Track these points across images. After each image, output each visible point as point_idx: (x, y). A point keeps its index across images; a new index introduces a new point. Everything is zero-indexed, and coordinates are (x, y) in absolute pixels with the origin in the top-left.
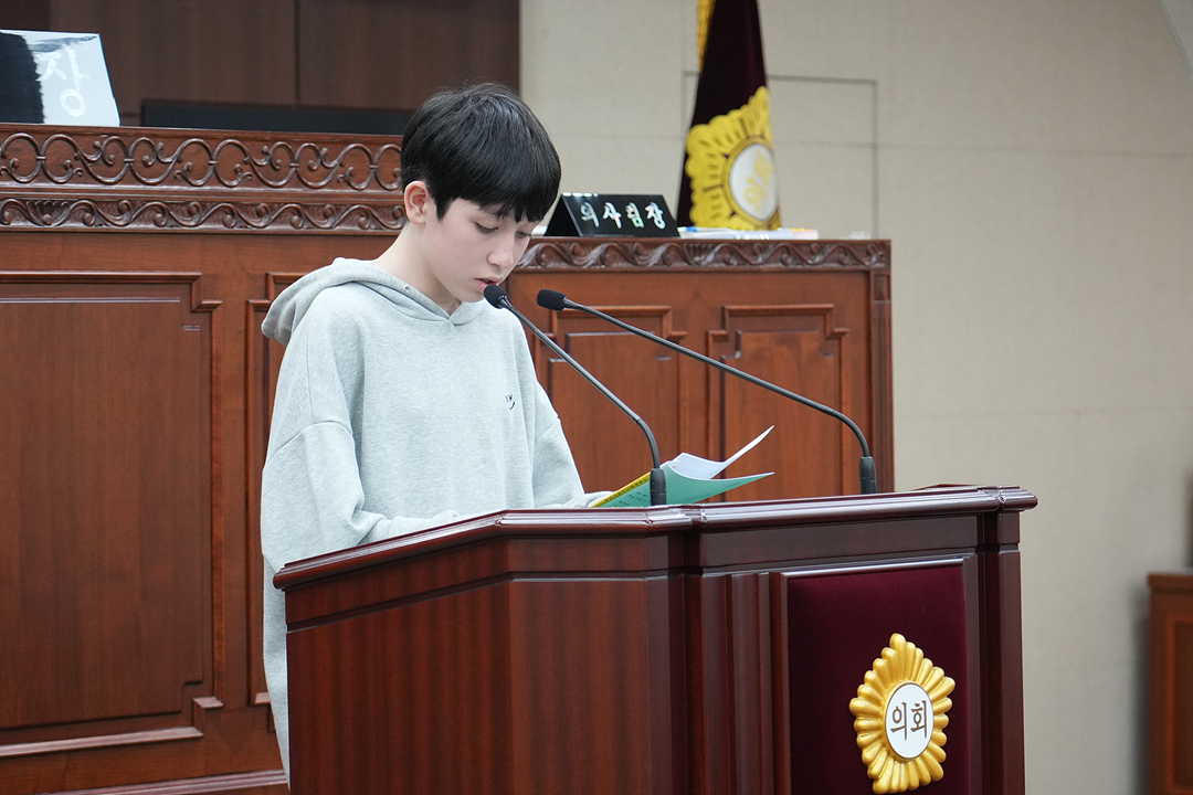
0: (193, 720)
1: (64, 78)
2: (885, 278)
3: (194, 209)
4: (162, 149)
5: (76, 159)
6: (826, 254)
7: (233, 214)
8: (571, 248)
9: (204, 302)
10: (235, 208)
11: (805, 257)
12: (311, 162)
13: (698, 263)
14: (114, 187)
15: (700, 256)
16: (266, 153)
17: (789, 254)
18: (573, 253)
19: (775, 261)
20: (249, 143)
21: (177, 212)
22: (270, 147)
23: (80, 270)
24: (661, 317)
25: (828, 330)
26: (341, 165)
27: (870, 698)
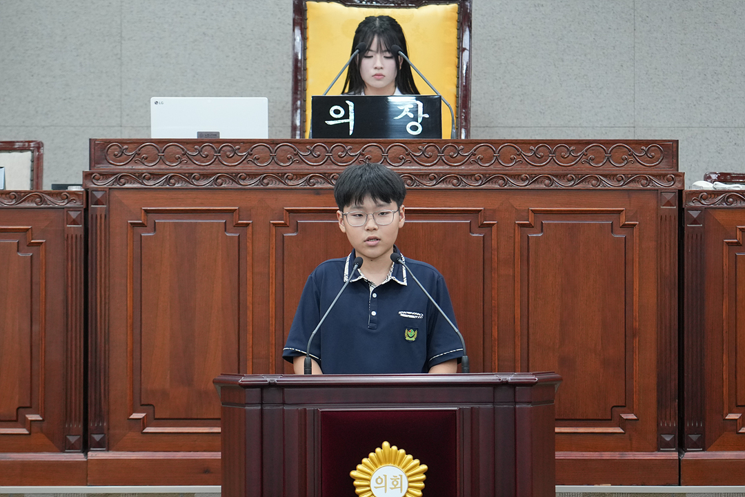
4: (462, 149)
5: (407, 155)
7: (504, 180)
9: (486, 222)
10: (505, 177)
12: (563, 153)
14: (429, 168)
16: (532, 150)
20: (521, 145)
21: (467, 179)
26: (584, 155)
27: (363, 472)
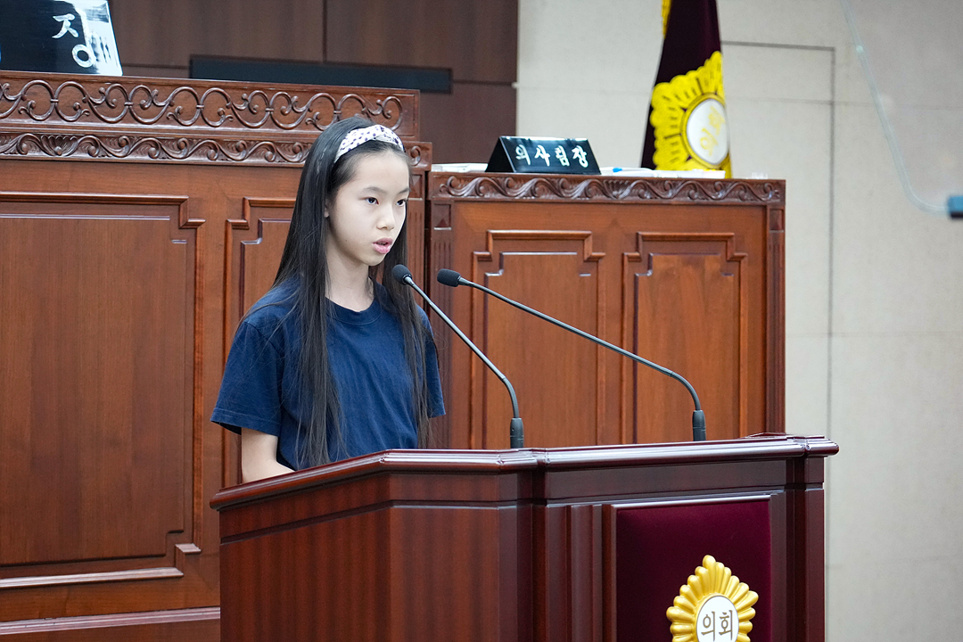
0: (175, 562)
1: (76, 35)
2: (780, 212)
3: (183, 145)
4: (157, 95)
5: (84, 102)
6: (728, 191)
7: (215, 149)
8: (506, 182)
9: (190, 221)
10: (217, 145)
11: (709, 193)
12: (284, 107)
13: (616, 197)
14: (114, 125)
15: (618, 190)
16: (246, 100)
17: (696, 191)
18: (507, 186)
19: (684, 195)
20: (231, 91)
21: (168, 146)
22: (248, 95)
23: (85, 192)
24: (583, 240)
25: (729, 254)
26: (309, 110)
27: (684, 607)
